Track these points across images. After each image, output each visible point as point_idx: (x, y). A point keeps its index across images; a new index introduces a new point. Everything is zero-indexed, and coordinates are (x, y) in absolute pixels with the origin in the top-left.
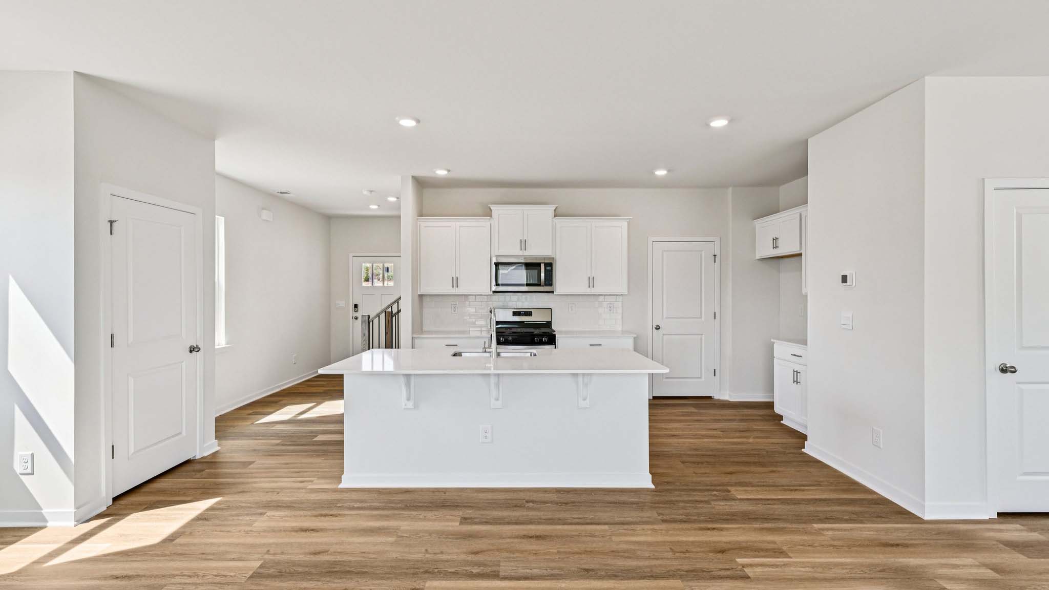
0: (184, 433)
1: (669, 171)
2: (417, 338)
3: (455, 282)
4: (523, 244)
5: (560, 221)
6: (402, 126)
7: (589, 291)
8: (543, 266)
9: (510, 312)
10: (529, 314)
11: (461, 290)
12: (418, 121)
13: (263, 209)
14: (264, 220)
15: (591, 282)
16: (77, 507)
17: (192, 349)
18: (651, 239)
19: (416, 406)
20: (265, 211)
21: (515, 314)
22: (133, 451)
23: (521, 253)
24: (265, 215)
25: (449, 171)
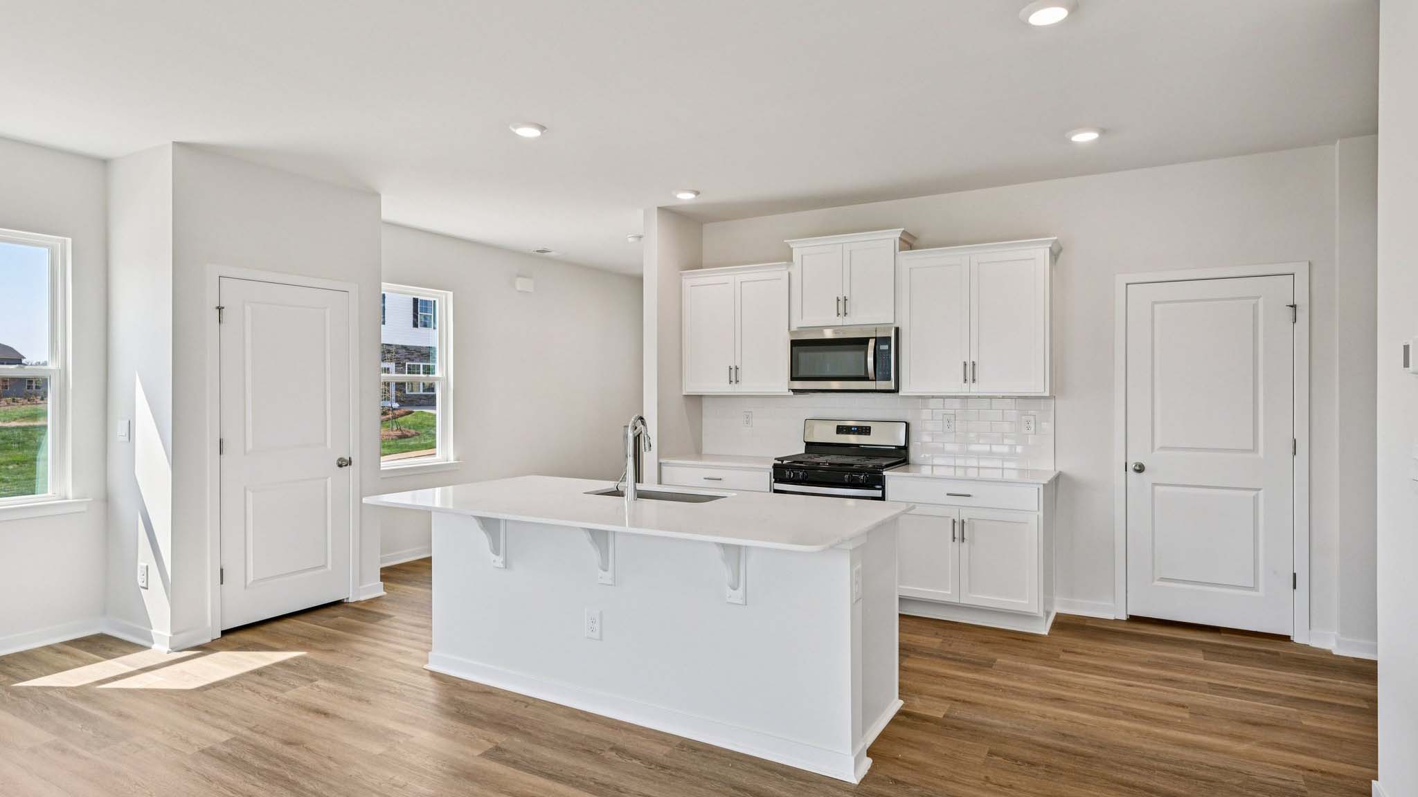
0: (329, 567)
1: (1103, 132)
2: (667, 464)
3: (734, 374)
4: (843, 305)
5: (910, 259)
6: (522, 137)
7: (964, 389)
8: (872, 343)
9: (832, 427)
10: (865, 431)
11: (744, 388)
12: (542, 128)
13: (519, 276)
14: (520, 291)
15: (970, 372)
16: (175, 633)
17: (343, 463)
18: (1121, 280)
19: (507, 565)
20: (519, 279)
21: (841, 430)
22: (252, 579)
23: (839, 321)
24: (520, 284)
25: (697, 193)
